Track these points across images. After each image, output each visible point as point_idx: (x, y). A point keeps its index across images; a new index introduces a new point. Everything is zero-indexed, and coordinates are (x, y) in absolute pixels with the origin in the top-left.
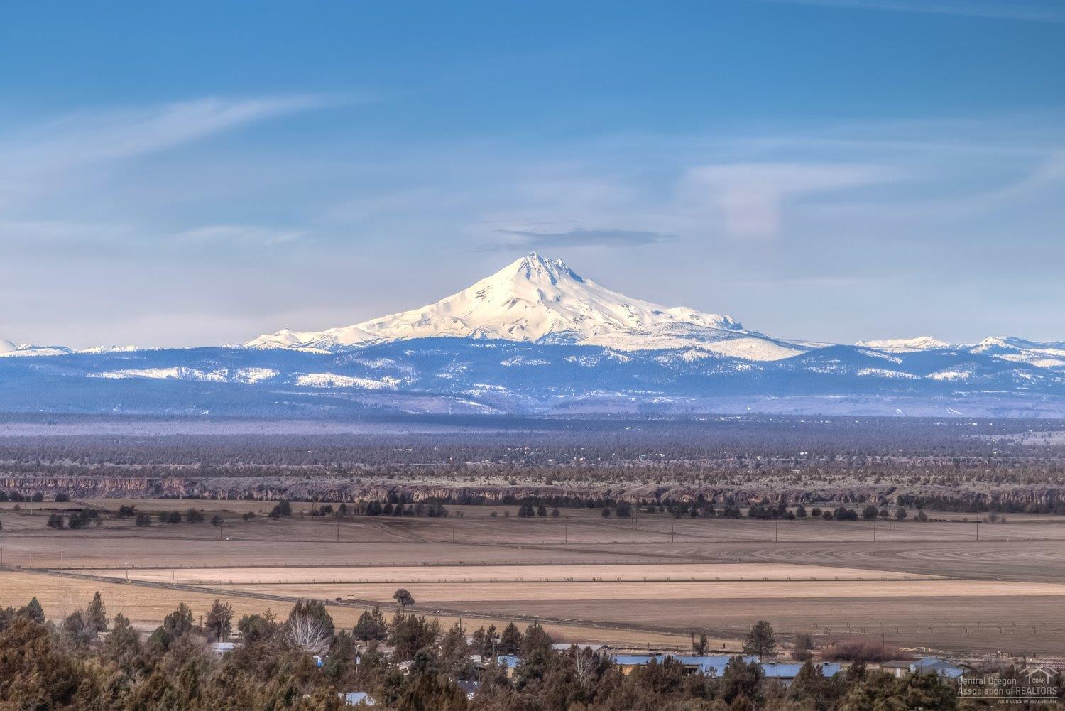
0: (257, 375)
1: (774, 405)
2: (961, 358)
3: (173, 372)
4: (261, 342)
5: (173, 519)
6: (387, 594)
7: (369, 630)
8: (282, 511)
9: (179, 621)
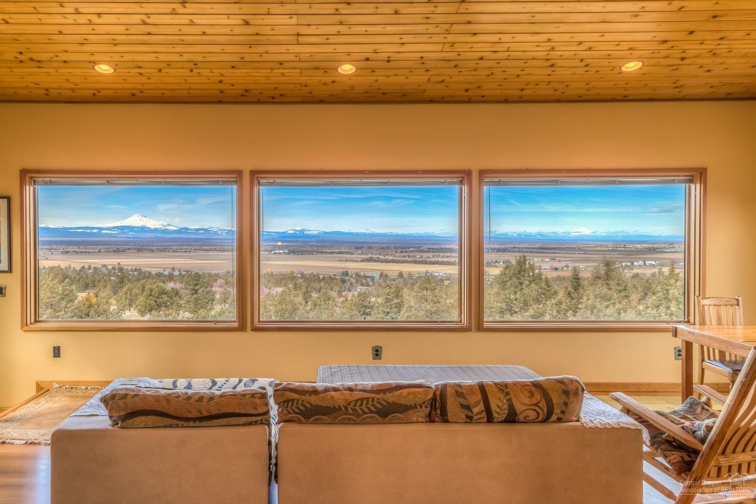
0: (95, 231)
1: (175, 236)
2: (202, 229)
3: (82, 230)
4: (96, 226)
5: (82, 252)
6: (116, 263)
7: (114, 268)
8: (100, 251)
9: (83, 268)
